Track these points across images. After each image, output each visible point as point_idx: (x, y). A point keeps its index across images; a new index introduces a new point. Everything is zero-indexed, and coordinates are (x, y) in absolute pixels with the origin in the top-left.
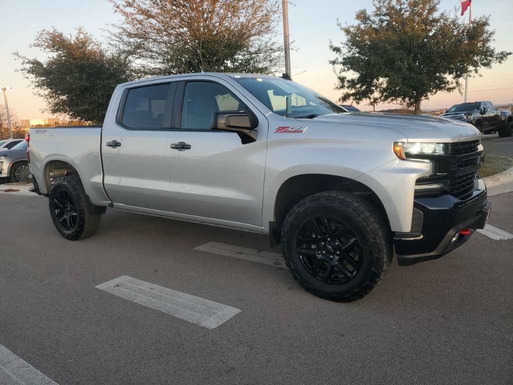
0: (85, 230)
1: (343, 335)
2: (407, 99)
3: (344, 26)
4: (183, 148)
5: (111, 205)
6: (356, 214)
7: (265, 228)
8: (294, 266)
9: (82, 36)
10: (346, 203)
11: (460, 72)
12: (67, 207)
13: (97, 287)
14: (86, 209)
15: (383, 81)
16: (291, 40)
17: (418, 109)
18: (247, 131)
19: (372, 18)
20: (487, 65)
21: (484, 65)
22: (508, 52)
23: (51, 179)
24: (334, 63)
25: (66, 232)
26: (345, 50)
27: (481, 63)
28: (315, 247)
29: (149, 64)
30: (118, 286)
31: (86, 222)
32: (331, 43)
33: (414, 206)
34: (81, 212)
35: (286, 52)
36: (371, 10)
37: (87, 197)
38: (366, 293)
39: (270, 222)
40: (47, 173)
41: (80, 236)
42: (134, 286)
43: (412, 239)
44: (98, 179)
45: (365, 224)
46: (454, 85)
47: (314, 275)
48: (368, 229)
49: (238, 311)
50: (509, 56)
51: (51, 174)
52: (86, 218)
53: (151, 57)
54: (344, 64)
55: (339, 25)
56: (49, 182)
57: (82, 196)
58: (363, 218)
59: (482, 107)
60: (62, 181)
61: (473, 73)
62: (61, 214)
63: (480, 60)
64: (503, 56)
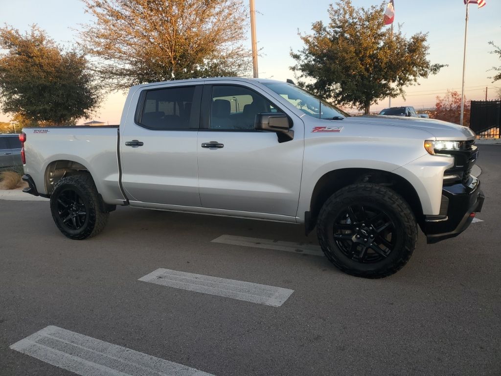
0: (95, 229)
1: (392, 304)
2: (357, 104)
3: (304, 36)
4: (215, 147)
5: (127, 203)
6: (391, 202)
7: (300, 218)
8: (330, 249)
9: (37, 33)
10: (382, 193)
11: (403, 81)
12: (72, 207)
13: (141, 279)
14: (97, 208)
15: (336, 87)
16: (258, 47)
17: (368, 113)
18: (286, 131)
19: (328, 30)
20: (424, 75)
21: (422, 75)
22: (441, 64)
23: (51, 180)
24: (294, 69)
25: (72, 232)
26: (303, 57)
27: (420, 74)
28: (349, 233)
29: (117, 65)
30: (160, 277)
31: (97, 221)
32: (291, 50)
33: (442, 194)
34: (91, 211)
35: (254, 58)
36: (327, 23)
37: (99, 196)
38: (399, 269)
39: (306, 213)
40: (48, 173)
41: (89, 235)
42: (177, 276)
43: (437, 221)
44: (114, 178)
45: (400, 209)
46: (398, 91)
47: (350, 256)
48: (402, 214)
49: (291, 291)
50: (441, 68)
51: (51, 174)
52: (97, 216)
53: (120, 58)
54: (303, 70)
55: (299, 34)
56: (48, 182)
57: (92, 194)
58: (398, 205)
59: (407, 112)
60: (68, 181)
61: (413, 82)
62: (65, 214)
63: (419, 71)
64: (436, 68)
